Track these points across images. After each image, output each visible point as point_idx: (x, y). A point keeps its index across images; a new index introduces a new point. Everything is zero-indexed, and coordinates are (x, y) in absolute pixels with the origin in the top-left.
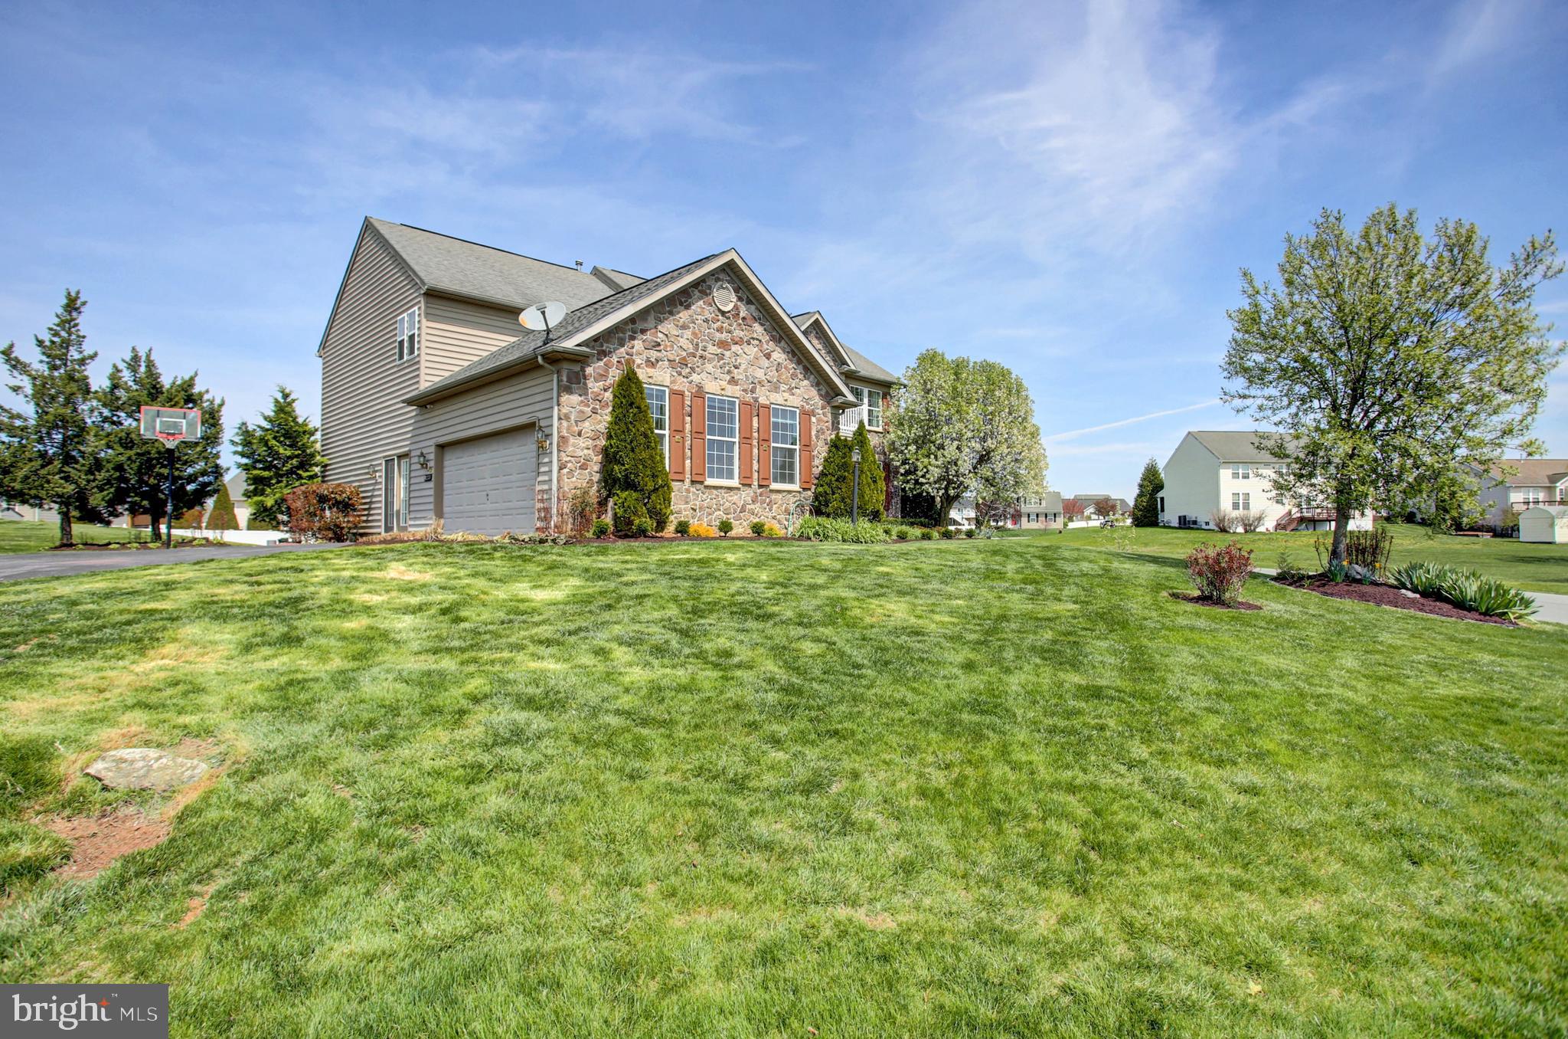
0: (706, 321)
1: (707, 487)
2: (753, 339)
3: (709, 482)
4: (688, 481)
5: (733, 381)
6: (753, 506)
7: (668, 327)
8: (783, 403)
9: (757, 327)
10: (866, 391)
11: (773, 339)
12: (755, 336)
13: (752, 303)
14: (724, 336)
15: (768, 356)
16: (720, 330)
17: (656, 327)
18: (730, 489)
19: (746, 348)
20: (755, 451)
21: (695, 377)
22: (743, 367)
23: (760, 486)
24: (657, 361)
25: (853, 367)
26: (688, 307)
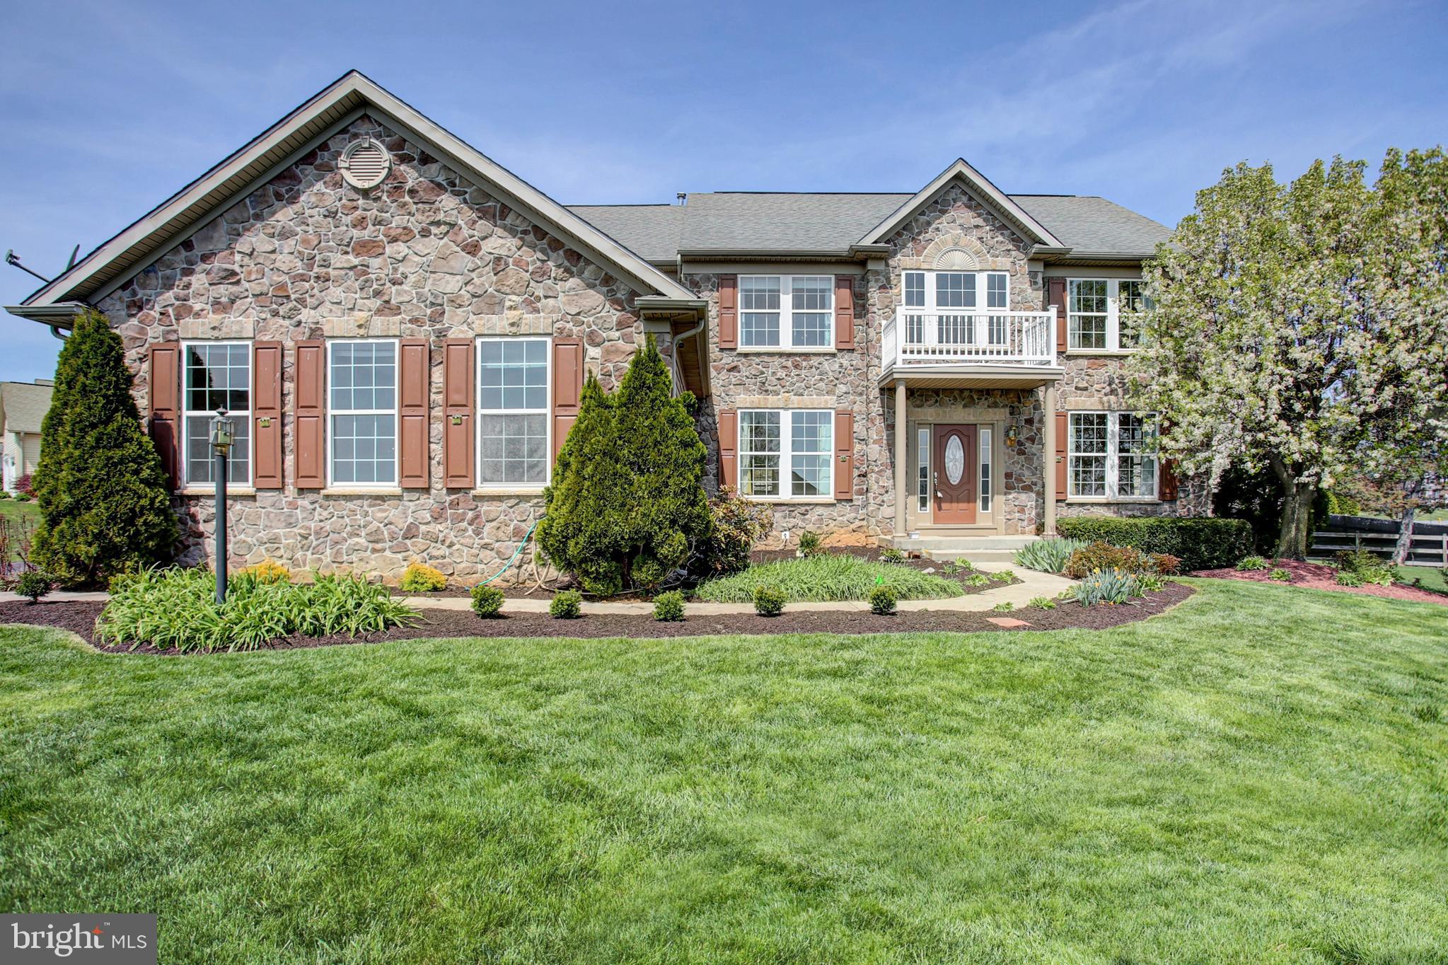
0: (331, 214)
1: (327, 497)
2: (438, 224)
3: (334, 487)
4: (291, 490)
5: (388, 308)
6: (435, 528)
7: (255, 239)
8: (508, 330)
9: (448, 202)
10: (1113, 285)
11: (484, 214)
12: (441, 216)
13: (435, 161)
14: (366, 234)
15: (473, 249)
16: (360, 223)
17: (229, 247)
18: (381, 498)
19: (420, 245)
20: (438, 428)
21: (306, 315)
22: (412, 278)
23: (451, 491)
24: (233, 302)
25: (1053, 244)
26: (293, 200)
